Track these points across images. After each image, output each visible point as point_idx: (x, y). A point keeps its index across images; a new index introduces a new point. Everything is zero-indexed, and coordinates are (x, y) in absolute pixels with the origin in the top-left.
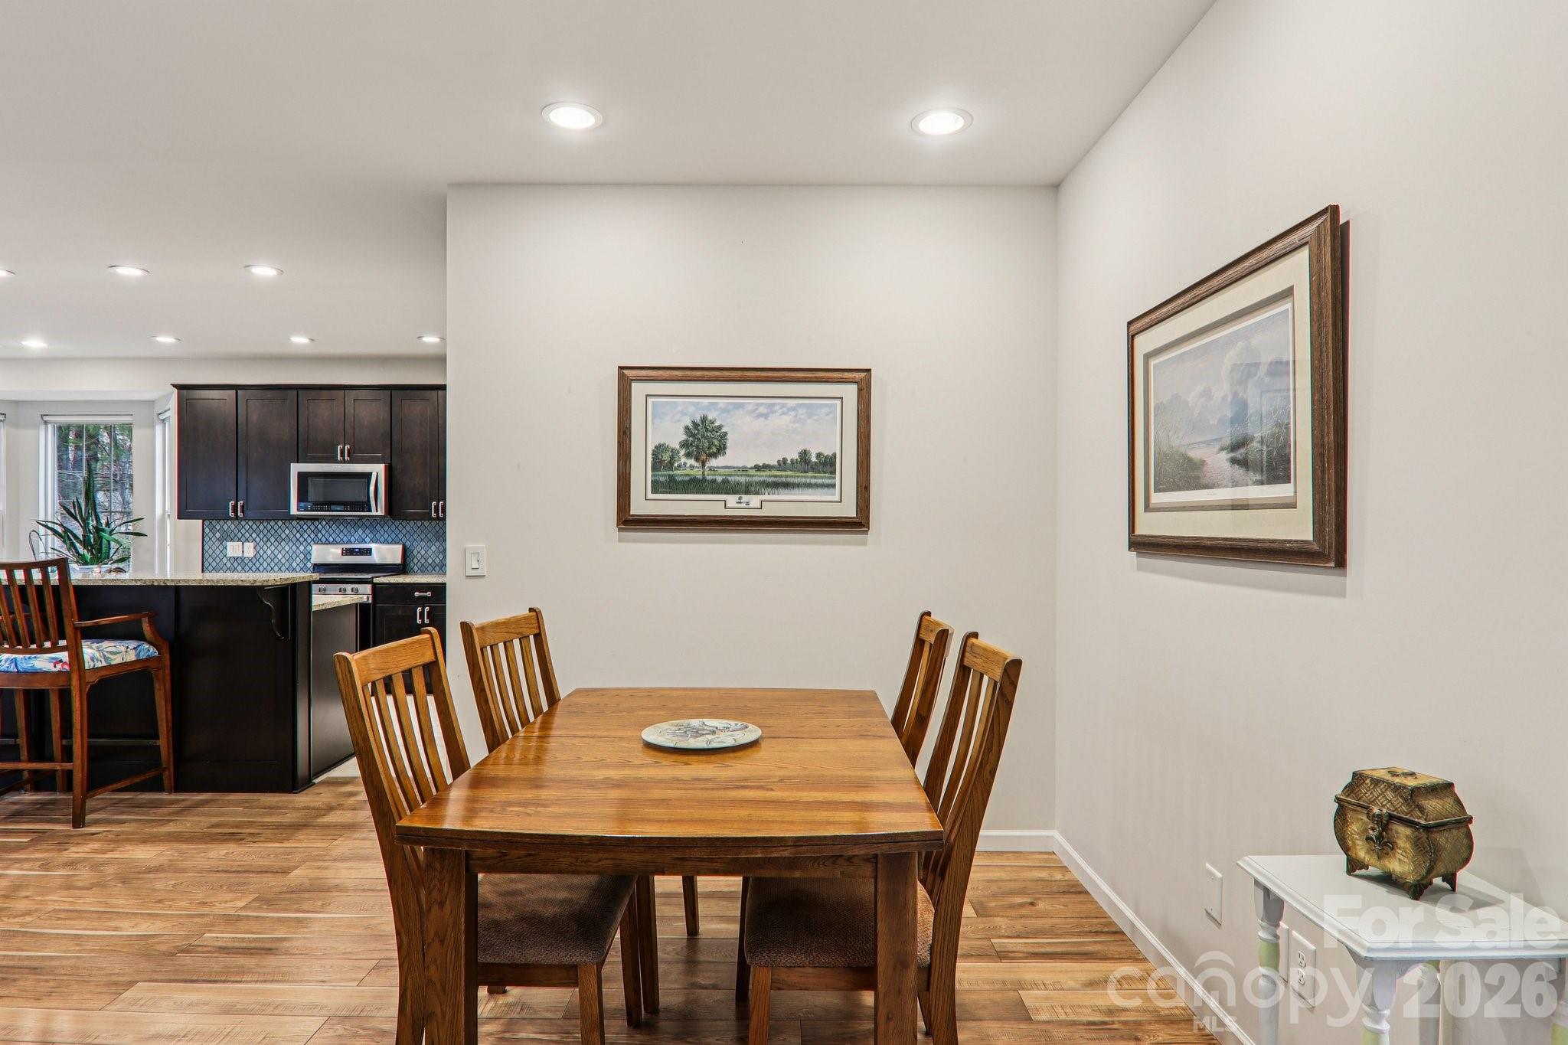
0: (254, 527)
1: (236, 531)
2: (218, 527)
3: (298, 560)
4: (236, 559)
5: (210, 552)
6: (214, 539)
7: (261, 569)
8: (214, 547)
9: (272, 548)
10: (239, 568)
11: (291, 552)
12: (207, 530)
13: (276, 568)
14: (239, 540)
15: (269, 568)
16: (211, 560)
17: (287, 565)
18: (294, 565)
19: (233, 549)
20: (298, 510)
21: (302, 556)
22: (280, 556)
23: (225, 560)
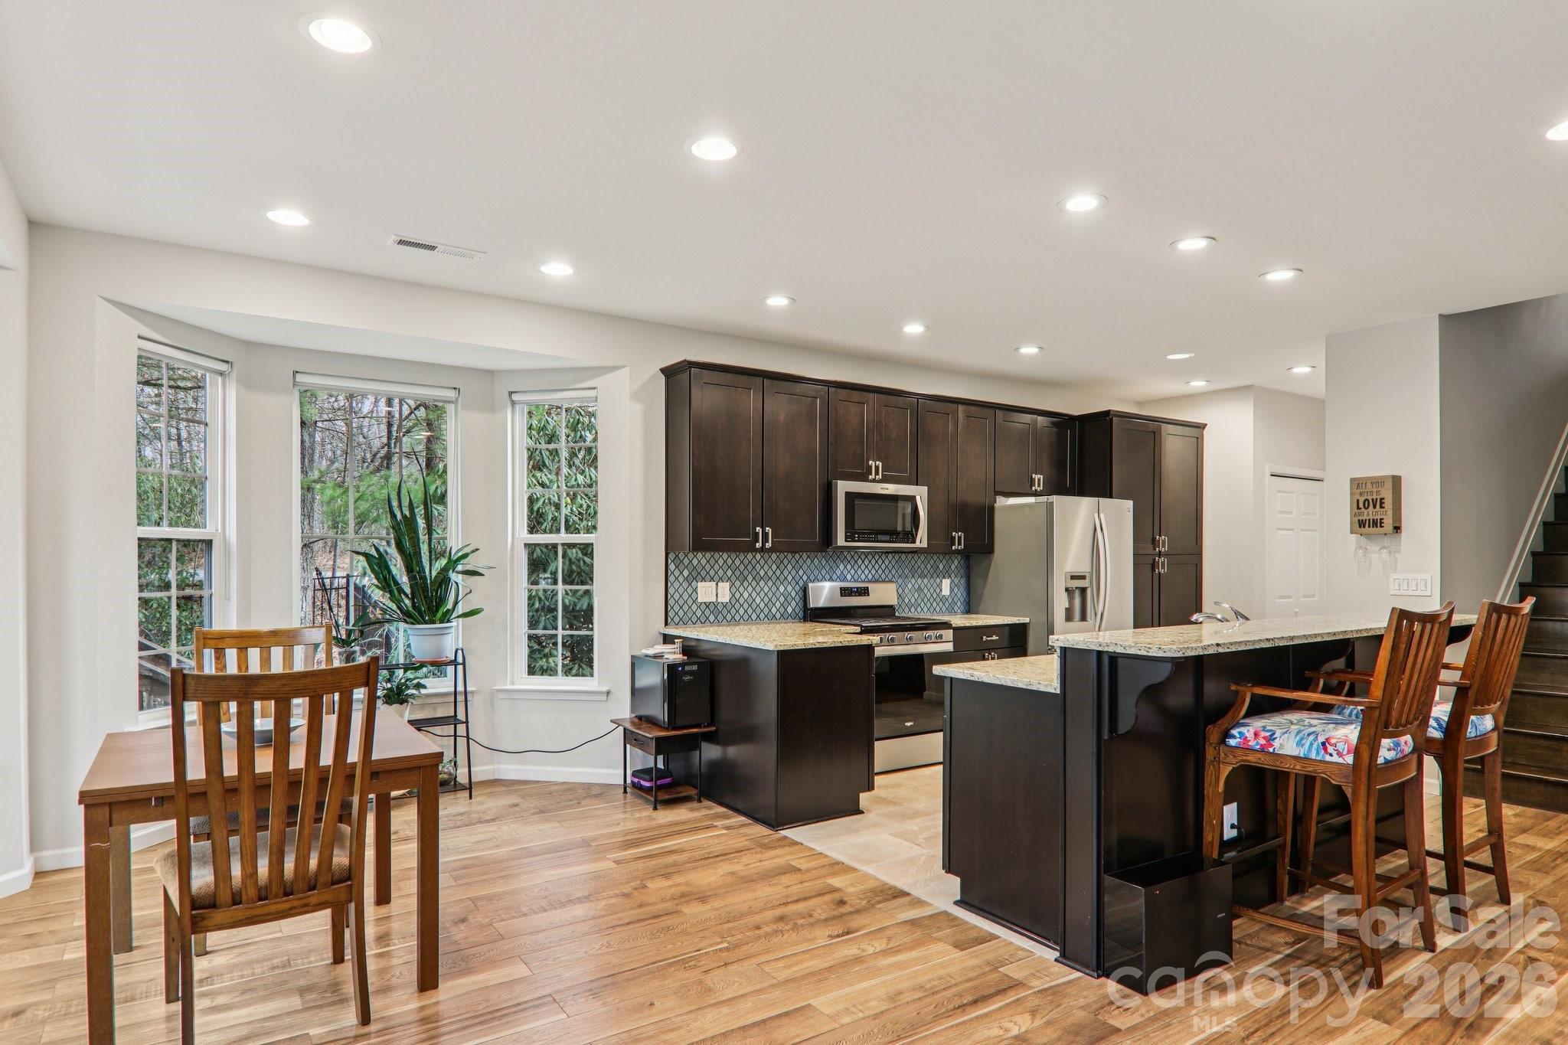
0: (729, 561)
1: (708, 567)
2: (686, 561)
3: (778, 604)
4: (707, 605)
5: (677, 596)
6: (681, 579)
7: (737, 617)
8: (681, 590)
9: (750, 589)
10: (712, 618)
11: (770, 595)
12: (672, 567)
13: (754, 617)
14: (712, 579)
15: (746, 617)
16: (677, 607)
17: (766, 611)
18: (774, 610)
19: (706, 592)
20: (846, 541)
21: (782, 599)
22: (758, 600)
23: (694, 607)
